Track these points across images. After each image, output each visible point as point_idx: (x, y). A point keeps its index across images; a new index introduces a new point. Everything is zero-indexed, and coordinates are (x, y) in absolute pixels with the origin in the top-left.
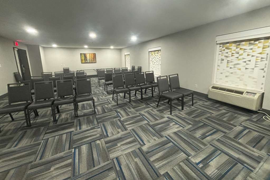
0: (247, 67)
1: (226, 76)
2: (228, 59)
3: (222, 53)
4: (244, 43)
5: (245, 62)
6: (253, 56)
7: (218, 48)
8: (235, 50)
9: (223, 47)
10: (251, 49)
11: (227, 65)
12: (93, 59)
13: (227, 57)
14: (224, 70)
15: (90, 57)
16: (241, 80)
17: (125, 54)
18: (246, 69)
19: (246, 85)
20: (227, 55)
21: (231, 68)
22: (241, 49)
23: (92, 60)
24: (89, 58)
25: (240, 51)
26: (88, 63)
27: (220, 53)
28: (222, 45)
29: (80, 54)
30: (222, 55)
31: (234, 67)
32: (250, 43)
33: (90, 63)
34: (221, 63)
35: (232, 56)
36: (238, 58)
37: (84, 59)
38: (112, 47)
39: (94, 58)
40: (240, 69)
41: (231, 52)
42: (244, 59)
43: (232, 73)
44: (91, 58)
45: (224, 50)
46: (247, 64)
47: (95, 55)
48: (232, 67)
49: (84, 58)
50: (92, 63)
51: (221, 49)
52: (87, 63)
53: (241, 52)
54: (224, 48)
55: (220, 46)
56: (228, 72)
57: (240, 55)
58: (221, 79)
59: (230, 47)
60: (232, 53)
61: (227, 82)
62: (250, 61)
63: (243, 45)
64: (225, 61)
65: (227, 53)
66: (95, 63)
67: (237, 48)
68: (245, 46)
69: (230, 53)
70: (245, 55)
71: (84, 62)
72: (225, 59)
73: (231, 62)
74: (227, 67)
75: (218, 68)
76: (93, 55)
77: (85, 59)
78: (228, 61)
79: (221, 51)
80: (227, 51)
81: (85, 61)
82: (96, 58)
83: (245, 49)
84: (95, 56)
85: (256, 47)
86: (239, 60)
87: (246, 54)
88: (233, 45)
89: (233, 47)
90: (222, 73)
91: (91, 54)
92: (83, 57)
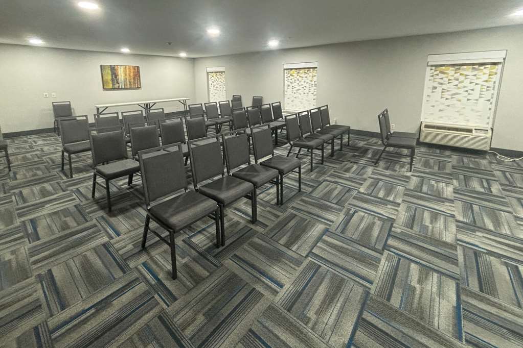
0: (469, 97)
1: (440, 110)
2: (444, 87)
3: (434, 79)
4: (465, 67)
5: (467, 91)
6: (476, 84)
7: (429, 72)
8: (452, 76)
9: (435, 71)
10: (475, 75)
11: (442, 95)
12: (132, 80)
13: (441, 84)
14: (437, 101)
15: (126, 75)
16: (460, 115)
17: (209, 70)
18: (468, 100)
19: (468, 120)
20: (441, 81)
21: (447, 99)
22: (461, 74)
23: (130, 82)
24: (123, 78)
25: (460, 76)
26: (122, 89)
27: (432, 78)
28: (434, 68)
29: (101, 66)
30: (434, 81)
31: (452, 98)
32: (473, 68)
33: (125, 89)
34: (433, 92)
35: (449, 83)
36: (457, 85)
37: (111, 80)
38: (183, 55)
39: (134, 78)
40: (460, 101)
41: (447, 77)
42: (465, 87)
43: (448, 106)
44: (128, 77)
45: (437, 75)
46: (469, 94)
47: (137, 70)
48: (449, 97)
49: (110, 77)
50: (131, 88)
51: (433, 73)
52: (118, 89)
53: (462, 78)
54: (438, 72)
55: (431, 69)
56: (443, 104)
57: (460, 82)
58: (432, 114)
59: (446, 72)
60: (449, 80)
61: (441, 117)
62: (473, 90)
63: (464, 70)
64: (439, 90)
65: (442, 79)
66: (138, 88)
67: (455, 73)
68: (467, 71)
69: (447, 80)
70: (466, 83)
71: (111, 86)
72: (440, 87)
73: (448, 91)
74: (442, 97)
75: (428, 99)
76: (132, 70)
77: (113, 80)
78: (443, 89)
79: (432, 76)
80: (441, 76)
81: (114, 85)
82: (139, 76)
83: (467, 75)
84: (138, 72)
85: (481, 73)
86: (459, 88)
87: (468, 81)
88: (451, 68)
89: (451, 71)
90: (433, 106)
91: (130, 69)
92: (108, 73)
